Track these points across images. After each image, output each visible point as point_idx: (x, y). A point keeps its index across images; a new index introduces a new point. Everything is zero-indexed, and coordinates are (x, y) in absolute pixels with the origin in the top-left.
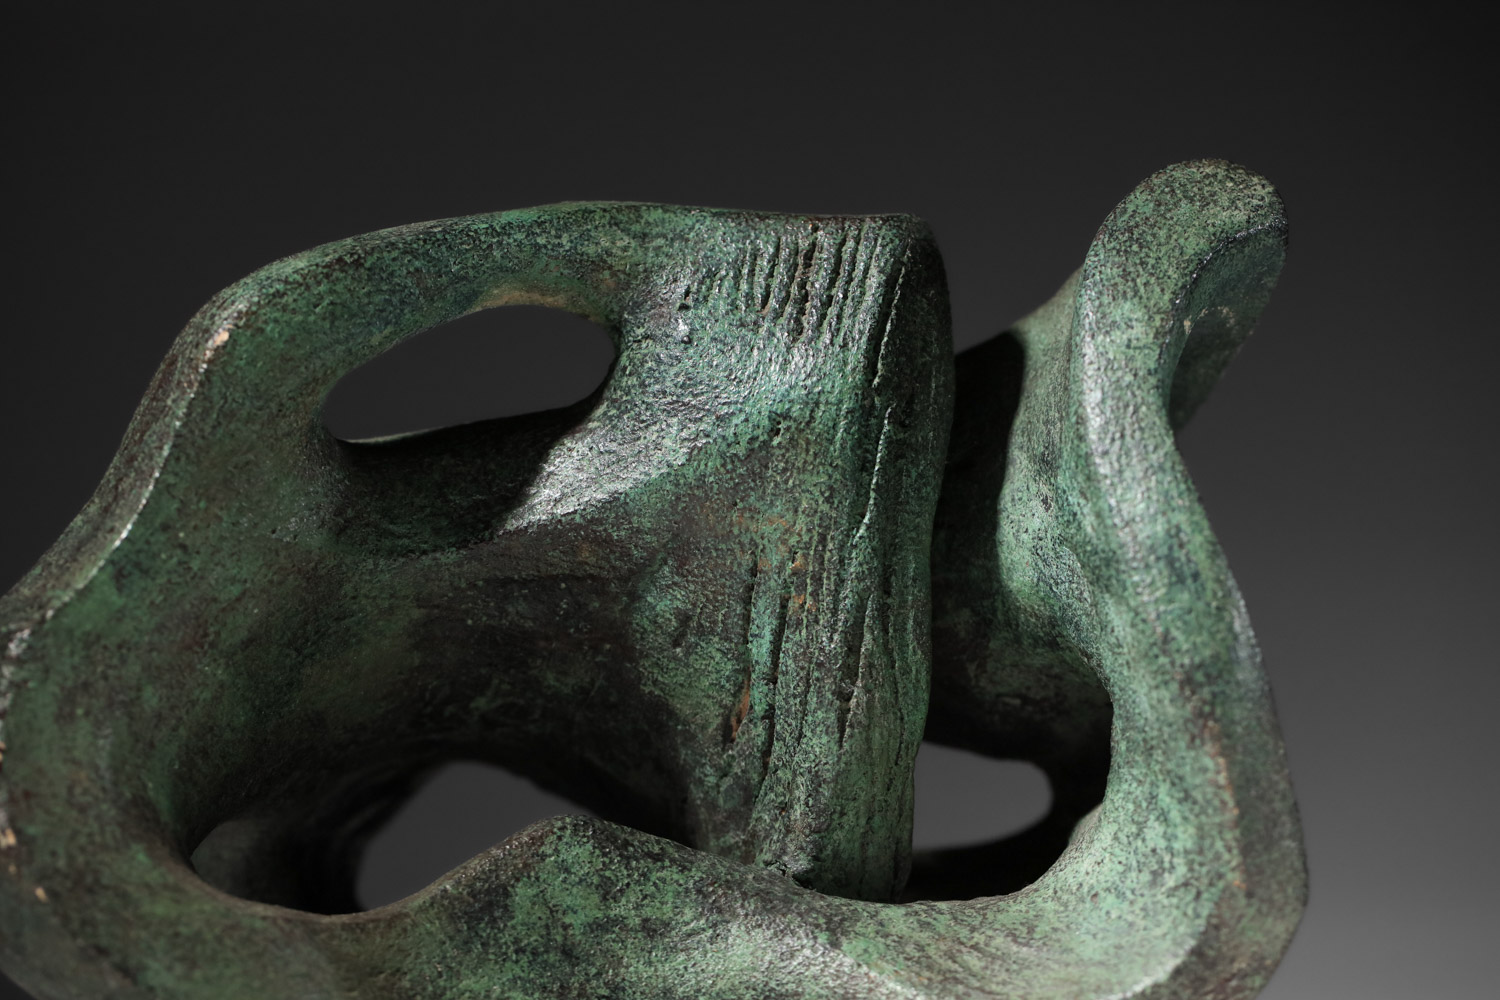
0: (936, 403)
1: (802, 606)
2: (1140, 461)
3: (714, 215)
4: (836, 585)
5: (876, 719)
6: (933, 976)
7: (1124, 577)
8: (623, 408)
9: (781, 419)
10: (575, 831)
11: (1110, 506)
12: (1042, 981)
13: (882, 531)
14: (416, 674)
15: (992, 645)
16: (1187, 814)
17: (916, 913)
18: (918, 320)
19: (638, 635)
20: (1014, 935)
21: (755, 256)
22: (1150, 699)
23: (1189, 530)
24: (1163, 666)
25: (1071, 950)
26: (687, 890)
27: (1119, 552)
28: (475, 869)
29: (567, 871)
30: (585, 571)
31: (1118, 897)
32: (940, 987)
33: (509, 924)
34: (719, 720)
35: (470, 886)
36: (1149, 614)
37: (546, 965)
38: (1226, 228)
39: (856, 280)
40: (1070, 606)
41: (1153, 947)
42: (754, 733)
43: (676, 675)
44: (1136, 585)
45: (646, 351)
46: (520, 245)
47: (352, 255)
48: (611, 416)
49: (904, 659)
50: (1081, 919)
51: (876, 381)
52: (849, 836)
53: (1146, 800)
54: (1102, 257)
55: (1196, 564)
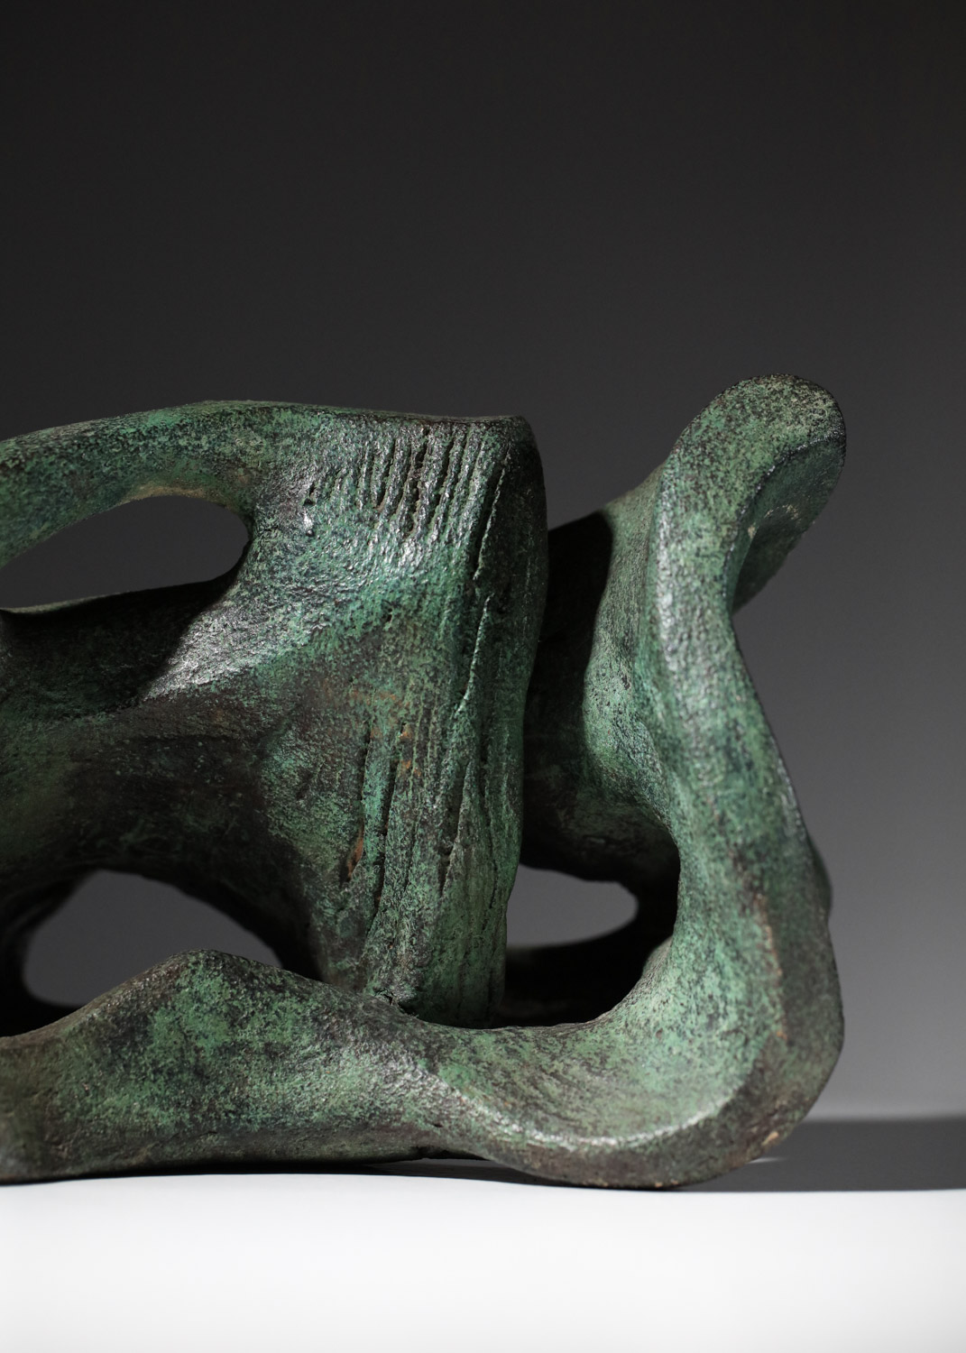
0: (530, 590)
1: (409, 771)
2: (704, 660)
3: (338, 416)
4: (439, 754)
5: (472, 870)
6: (516, 1101)
7: (688, 763)
8: (254, 591)
9: (392, 607)
10: (207, 966)
11: (677, 699)
12: (611, 1109)
13: (480, 706)
14: (71, 815)
15: (579, 796)
16: (739, 971)
17: (505, 1040)
18: (516, 516)
19: (266, 788)
20: (589, 1064)
21: (372, 457)
22: (709, 869)
23: (745, 724)
24: (719, 843)
25: (637, 1081)
26: (305, 1018)
27: (683, 741)
28: (119, 999)
29: (200, 1000)
30: (219, 732)
31: (679, 1035)
32: (522, 1112)
33: (148, 1048)
34: (337, 863)
35: (114, 1015)
36: (708, 798)
37: (180, 1084)
38: (789, 441)
39: (462, 481)
40: (645, 773)
41: (707, 1084)
42: (366, 875)
43: (299, 823)
44: (697, 771)
45: (275, 541)
46: (163, 446)
47: (14, 460)
48: (244, 597)
49: (498, 817)
50: (647, 1052)
51: (477, 574)
52: (448, 970)
53: (705, 953)
54: (677, 470)
55: (750, 754)
